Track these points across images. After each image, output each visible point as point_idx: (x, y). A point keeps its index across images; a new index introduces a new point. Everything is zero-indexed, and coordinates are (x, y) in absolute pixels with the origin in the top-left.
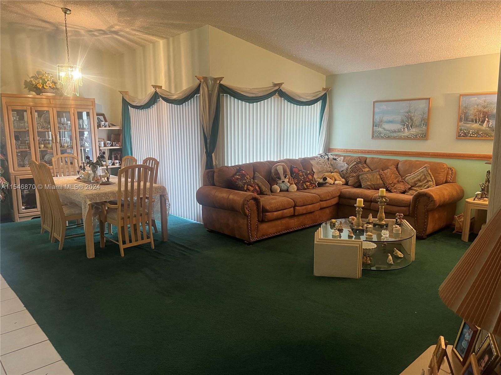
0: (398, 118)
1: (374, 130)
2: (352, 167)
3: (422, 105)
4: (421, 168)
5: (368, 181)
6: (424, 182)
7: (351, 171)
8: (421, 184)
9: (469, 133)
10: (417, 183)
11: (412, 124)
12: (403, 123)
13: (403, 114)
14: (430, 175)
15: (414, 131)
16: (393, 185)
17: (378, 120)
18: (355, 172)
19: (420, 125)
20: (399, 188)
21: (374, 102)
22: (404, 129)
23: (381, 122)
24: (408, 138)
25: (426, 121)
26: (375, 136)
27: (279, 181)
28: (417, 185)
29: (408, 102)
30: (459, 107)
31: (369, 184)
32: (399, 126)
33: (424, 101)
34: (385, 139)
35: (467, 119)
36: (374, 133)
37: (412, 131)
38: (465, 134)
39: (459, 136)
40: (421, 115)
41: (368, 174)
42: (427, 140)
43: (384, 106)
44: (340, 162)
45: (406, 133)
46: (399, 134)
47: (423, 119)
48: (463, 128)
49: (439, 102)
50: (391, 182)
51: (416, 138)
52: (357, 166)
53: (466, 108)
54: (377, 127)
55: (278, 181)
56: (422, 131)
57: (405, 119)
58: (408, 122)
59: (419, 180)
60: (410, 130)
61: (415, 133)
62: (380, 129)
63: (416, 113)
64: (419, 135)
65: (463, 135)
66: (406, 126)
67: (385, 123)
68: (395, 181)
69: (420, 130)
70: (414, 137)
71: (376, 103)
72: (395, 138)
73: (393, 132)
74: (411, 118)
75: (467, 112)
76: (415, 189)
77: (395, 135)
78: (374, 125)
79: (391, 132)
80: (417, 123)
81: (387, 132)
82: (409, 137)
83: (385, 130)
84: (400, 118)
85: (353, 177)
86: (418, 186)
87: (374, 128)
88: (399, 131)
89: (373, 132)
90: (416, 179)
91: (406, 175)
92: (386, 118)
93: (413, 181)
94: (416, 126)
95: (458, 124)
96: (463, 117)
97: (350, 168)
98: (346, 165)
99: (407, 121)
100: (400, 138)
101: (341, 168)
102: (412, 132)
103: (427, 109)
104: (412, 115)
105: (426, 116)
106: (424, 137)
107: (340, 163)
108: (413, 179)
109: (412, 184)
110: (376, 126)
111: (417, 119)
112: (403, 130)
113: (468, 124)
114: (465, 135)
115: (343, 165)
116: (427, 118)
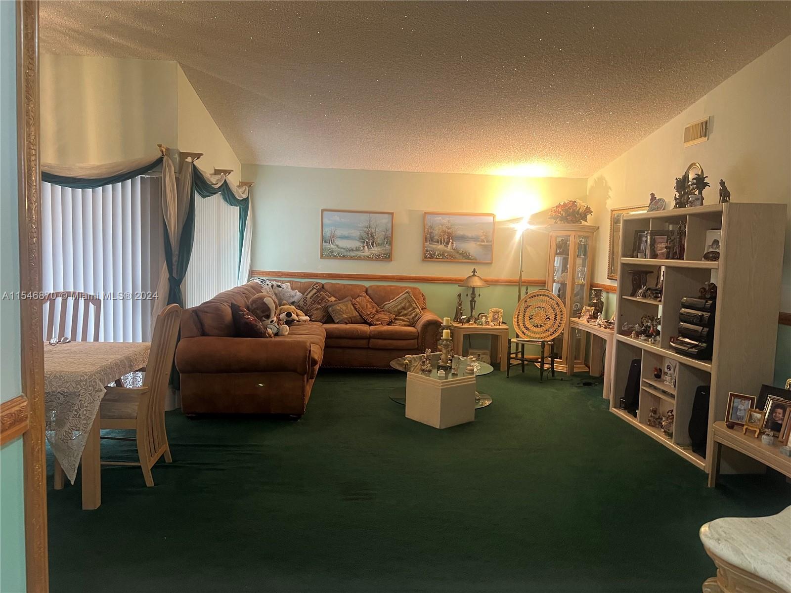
0: (356, 233)
1: (323, 248)
2: (312, 296)
3: (384, 220)
4: (402, 294)
5: (344, 313)
6: (410, 310)
7: (313, 302)
8: (406, 312)
9: (435, 254)
10: (401, 312)
11: (374, 242)
12: (362, 239)
13: (362, 229)
14: (414, 301)
15: (375, 250)
16: (372, 316)
17: (328, 234)
18: (319, 303)
19: (383, 244)
20: (382, 319)
21: (323, 211)
22: (364, 247)
23: (333, 237)
24: (368, 258)
25: (389, 240)
26: (326, 254)
27: (267, 321)
28: (401, 314)
29: (368, 214)
30: (425, 227)
31: (346, 317)
32: (357, 244)
33: (386, 216)
34: (339, 259)
35: (432, 240)
36: (324, 251)
37: (374, 250)
38: (431, 255)
39: (425, 258)
40: (384, 231)
41: (339, 305)
42: (391, 261)
43: (336, 217)
44: (287, 290)
45: (367, 252)
46: (357, 253)
47: (386, 237)
48: (429, 249)
49: (402, 219)
50: (369, 313)
51: (378, 258)
52: (319, 295)
53: (431, 227)
54: (328, 244)
55: (265, 320)
56: (385, 250)
57: (364, 236)
58: (369, 239)
59: (404, 308)
60: (371, 248)
61: (377, 252)
62: (331, 246)
63: (377, 230)
64: (383, 255)
65: (429, 257)
66: (365, 244)
67: (339, 239)
68: (374, 311)
69: (383, 249)
70: (376, 258)
71: (325, 213)
72: (352, 258)
73: (350, 251)
74: (371, 235)
75: (432, 232)
76: (400, 319)
77: (353, 254)
78: (324, 240)
79: (347, 251)
80: (379, 241)
81: (342, 250)
82: (370, 258)
83: (339, 248)
84: (359, 234)
85: (317, 309)
86: (403, 315)
87: (323, 244)
88: (358, 249)
89: (322, 249)
90: (399, 307)
91: (385, 303)
92: (339, 232)
93: (396, 309)
94: (379, 245)
95: (424, 244)
96: (429, 237)
97: (310, 298)
98: (298, 293)
99: (367, 238)
100: (359, 258)
101: (291, 298)
102: (374, 252)
103: (390, 225)
104: (373, 231)
105: (389, 233)
106: (388, 257)
107: (288, 292)
108: (396, 306)
109: (395, 313)
110: (326, 242)
111: (379, 237)
112: (362, 248)
113: (434, 244)
114: (432, 257)
115: (294, 295)
116: (390, 235)
